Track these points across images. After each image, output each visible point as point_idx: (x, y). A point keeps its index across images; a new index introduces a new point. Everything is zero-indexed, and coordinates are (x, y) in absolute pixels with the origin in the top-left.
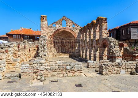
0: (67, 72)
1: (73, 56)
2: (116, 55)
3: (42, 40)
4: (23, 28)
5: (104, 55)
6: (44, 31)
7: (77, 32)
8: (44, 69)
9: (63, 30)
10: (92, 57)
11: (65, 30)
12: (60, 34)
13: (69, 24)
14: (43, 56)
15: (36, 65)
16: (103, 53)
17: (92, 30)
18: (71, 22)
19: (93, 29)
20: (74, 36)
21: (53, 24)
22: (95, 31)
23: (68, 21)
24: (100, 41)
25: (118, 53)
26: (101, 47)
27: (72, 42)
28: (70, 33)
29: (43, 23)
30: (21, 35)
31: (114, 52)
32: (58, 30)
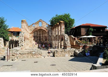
0: (33, 55)
2: (67, 45)
3: (21, 36)
4: (13, 27)
8: (19, 54)
13: (43, 24)
14: (21, 46)
15: (14, 51)
18: (45, 23)
21: (33, 24)
24: (60, 36)
25: (69, 44)
29: (23, 25)
30: (11, 32)
31: (67, 43)
32: (36, 29)
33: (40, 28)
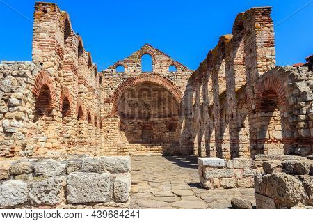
5: (267, 137)
6: (45, 54)
7: (181, 84)
10: (225, 150)
11: (150, 79)
16: (263, 129)
17: (223, 68)
18: (165, 58)
19: (224, 64)
20: (175, 95)
21: (117, 64)
22: (230, 65)
23: (159, 57)
24: (248, 90)
26: (254, 112)
27: (171, 113)
29: (42, 25)
32: (129, 81)
33: (146, 79)
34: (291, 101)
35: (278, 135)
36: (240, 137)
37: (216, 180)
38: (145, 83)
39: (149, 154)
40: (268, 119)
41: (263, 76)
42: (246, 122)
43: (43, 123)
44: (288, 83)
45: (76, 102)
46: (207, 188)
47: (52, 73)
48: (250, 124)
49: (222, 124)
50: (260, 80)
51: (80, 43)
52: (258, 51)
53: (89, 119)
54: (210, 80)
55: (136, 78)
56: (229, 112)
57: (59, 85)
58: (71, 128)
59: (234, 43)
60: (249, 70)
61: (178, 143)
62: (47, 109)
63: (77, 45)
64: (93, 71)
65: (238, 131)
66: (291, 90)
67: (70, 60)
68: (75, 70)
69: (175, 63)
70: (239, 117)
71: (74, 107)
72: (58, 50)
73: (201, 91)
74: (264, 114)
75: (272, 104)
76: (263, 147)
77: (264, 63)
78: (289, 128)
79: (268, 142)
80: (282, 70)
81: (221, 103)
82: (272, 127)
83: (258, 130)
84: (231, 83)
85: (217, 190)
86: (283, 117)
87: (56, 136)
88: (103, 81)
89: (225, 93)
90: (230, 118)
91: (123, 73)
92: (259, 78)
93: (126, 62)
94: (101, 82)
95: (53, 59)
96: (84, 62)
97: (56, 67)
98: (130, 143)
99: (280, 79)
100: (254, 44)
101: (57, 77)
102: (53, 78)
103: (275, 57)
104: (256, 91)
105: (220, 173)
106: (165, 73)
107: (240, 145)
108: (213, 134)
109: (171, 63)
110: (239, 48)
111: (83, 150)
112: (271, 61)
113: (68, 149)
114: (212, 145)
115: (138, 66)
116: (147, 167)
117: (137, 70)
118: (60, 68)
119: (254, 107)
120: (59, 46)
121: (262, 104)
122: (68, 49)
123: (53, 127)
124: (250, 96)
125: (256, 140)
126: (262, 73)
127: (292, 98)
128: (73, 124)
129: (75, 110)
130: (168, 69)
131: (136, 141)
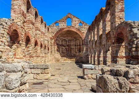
1: (79, 61)
5: (119, 55)
7: (84, 32)
9: (67, 29)
10: (101, 61)
11: (71, 29)
12: (65, 36)
13: (74, 22)
16: (117, 52)
18: (77, 20)
19: (102, 21)
20: (81, 36)
23: (74, 19)
24: (111, 33)
26: (113, 43)
27: (80, 44)
28: (77, 33)
32: (61, 30)
33: (68, 29)
34: (130, 38)
35: (124, 55)
36: (107, 55)
37: (89, 75)
38: (68, 31)
39: (69, 62)
40: (119, 47)
41: (118, 26)
42: (110, 48)
43: (15, 47)
44: (128, 29)
45: (34, 38)
46: (85, 79)
47: (19, 24)
48: (112, 49)
49: (100, 49)
50: (117, 28)
51: (36, 12)
52: (116, 14)
53: (41, 46)
54: (96, 29)
55: (64, 29)
56: (103, 44)
57: (24, 30)
58: (31, 49)
59: (106, 11)
60: (112, 23)
61: (82, 58)
62: (17, 41)
63: (35, 13)
64: (44, 25)
65: (107, 53)
66: (130, 33)
67: (31, 19)
68: (33, 24)
69: (82, 22)
70: (107, 46)
71: (33, 41)
72: (23, 14)
73: (92, 34)
74: (118, 44)
75: (122, 40)
76: (116, 60)
77: (119, 20)
78: (128, 51)
79: (119, 58)
80: (126, 23)
81: (100, 40)
82: (122, 51)
83: (115, 52)
84: (104, 30)
85: (90, 80)
86: (126, 46)
87: (21, 53)
88: (50, 30)
89: (102, 35)
90: (103, 47)
91: (59, 26)
92: (116, 27)
93: (60, 21)
94: (48, 30)
95: (20, 18)
96: (39, 21)
97: (22, 22)
98: (61, 57)
99: (125, 27)
100: (114, 11)
101: (22, 26)
102: (20, 27)
103: (124, 17)
104: (114, 33)
105: (92, 72)
106: (77, 26)
107: (107, 59)
108: (97, 54)
109: (79, 22)
110: (109, 14)
111: (38, 59)
112: (122, 19)
113: (29, 59)
114: (96, 58)
115: (65, 23)
116: (65, 68)
117: (65, 25)
118: (24, 22)
119: (113, 41)
120: (23, 12)
121: (117, 40)
122: (30, 14)
123: (20, 49)
124: (112, 36)
125: (114, 57)
126: (117, 25)
127: (130, 36)
128: (32, 48)
129: (33, 42)
130: (78, 25)
131: (64, 56)
